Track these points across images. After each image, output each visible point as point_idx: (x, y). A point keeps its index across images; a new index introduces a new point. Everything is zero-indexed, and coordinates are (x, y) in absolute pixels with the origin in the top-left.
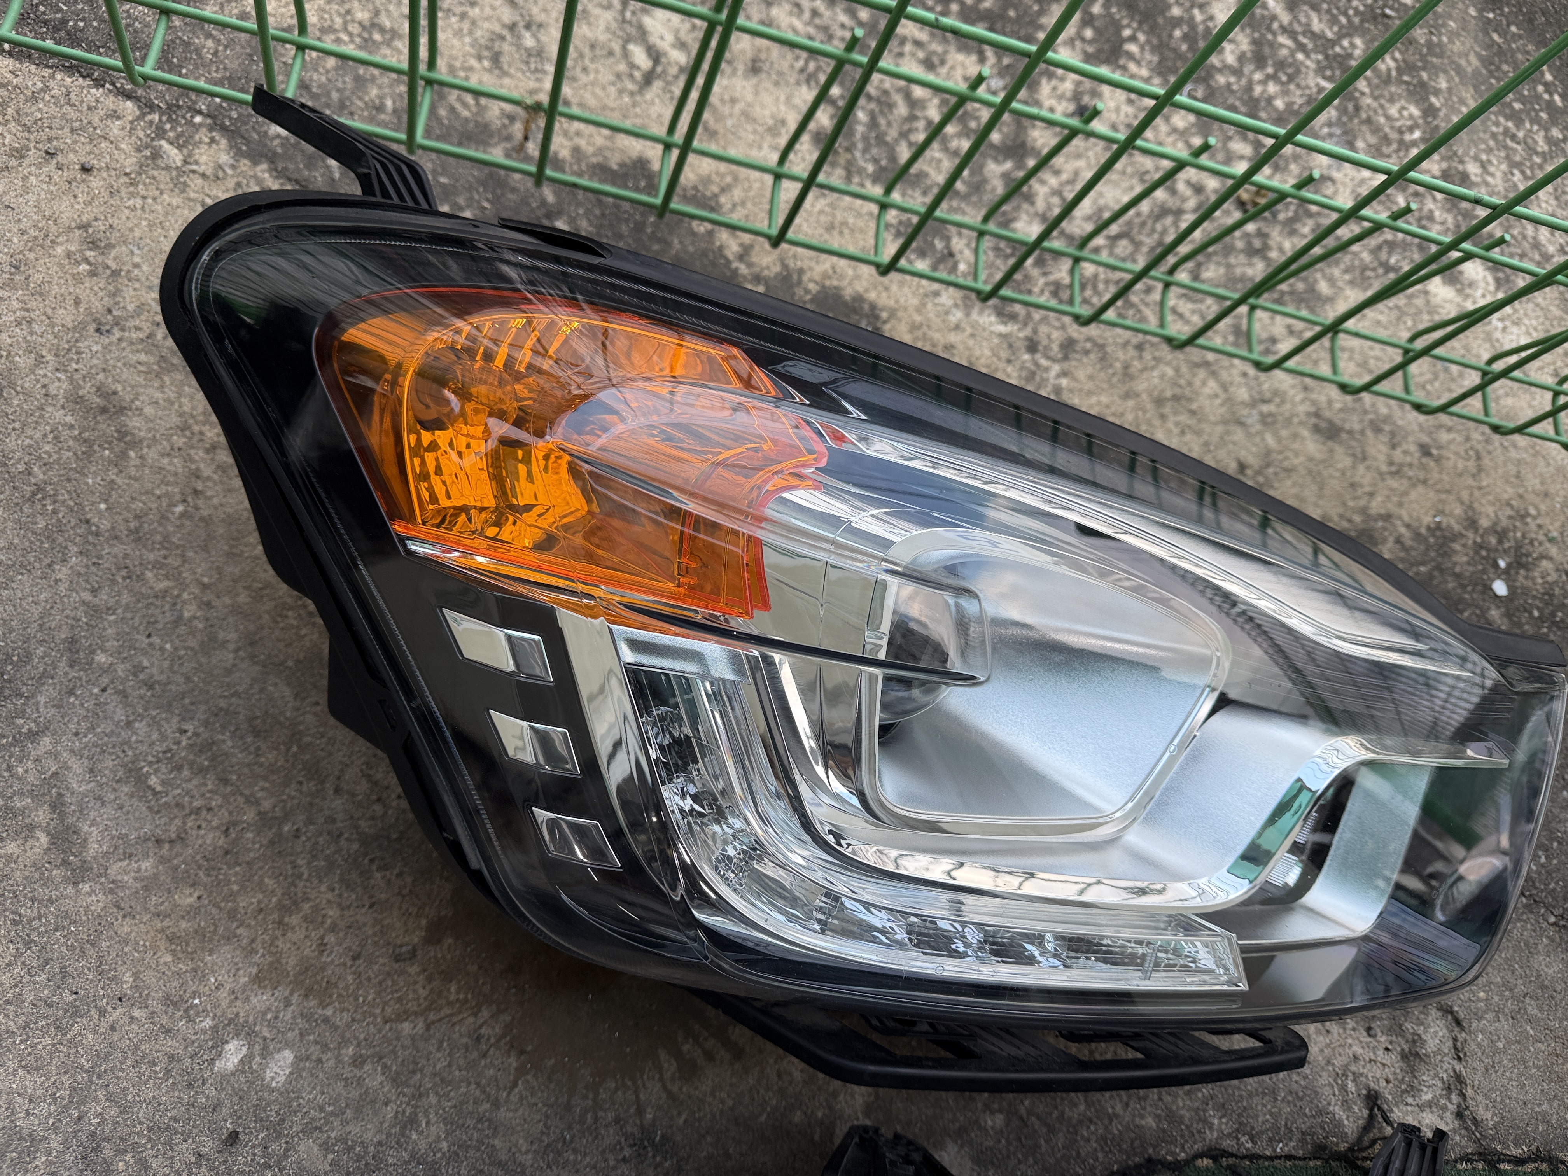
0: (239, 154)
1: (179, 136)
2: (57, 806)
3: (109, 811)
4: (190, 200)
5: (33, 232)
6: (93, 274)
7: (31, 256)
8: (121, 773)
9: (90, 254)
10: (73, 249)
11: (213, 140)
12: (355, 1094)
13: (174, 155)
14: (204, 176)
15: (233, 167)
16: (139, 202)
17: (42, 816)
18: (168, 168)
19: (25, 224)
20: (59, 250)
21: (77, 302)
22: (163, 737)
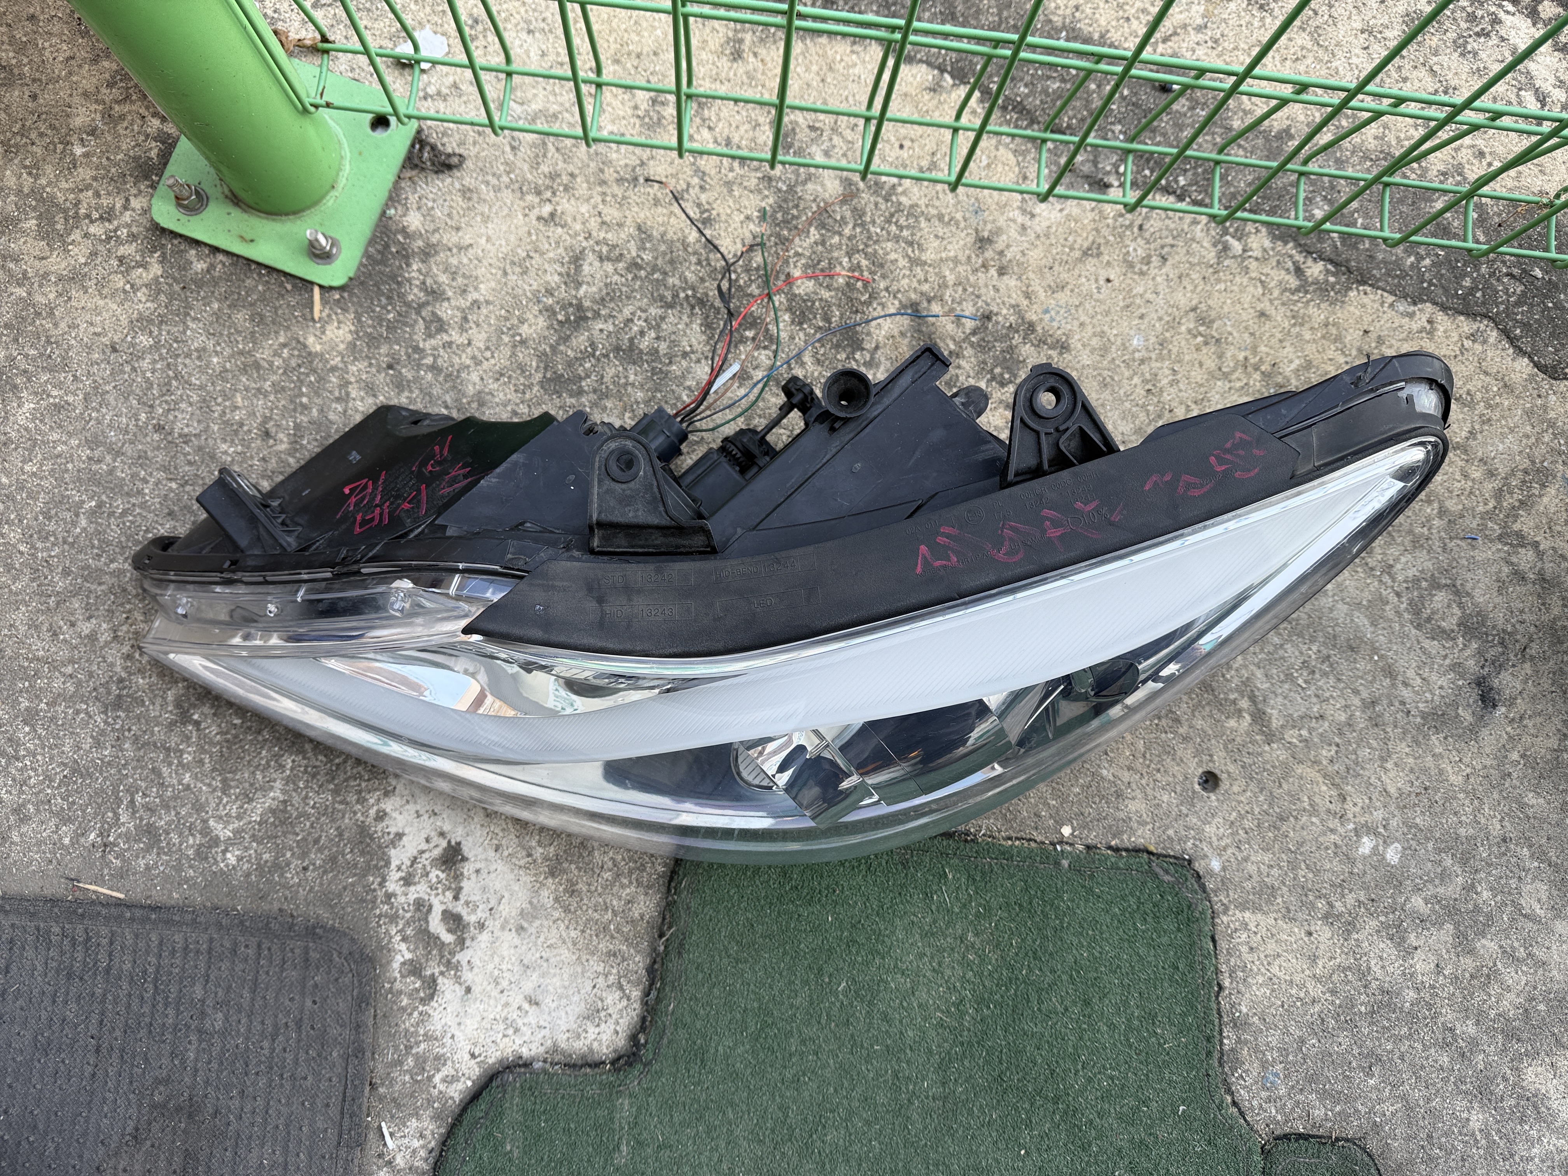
0: (1274, 238)
1: (1237, 230)
2: (1253, 699)
3: (1280, 699)
4: (1251, 279)
5: (1167, 318)
6: (1206, 343)
7: (1168, 335)
8: (1282, 677)
9: (1201, 329)
10: (1192, 326)
11: (1258, 231)
12: (1439, 870)
13: (1237, 246)
14: (1257, 259)
15: (1273, 249)
16: (1222, 286)
17: (1244, 704)
18: (1234, 257)
19: (1161, 313)
20: (1183, 329)
21: (1201, 365)
22: (1301, 653)
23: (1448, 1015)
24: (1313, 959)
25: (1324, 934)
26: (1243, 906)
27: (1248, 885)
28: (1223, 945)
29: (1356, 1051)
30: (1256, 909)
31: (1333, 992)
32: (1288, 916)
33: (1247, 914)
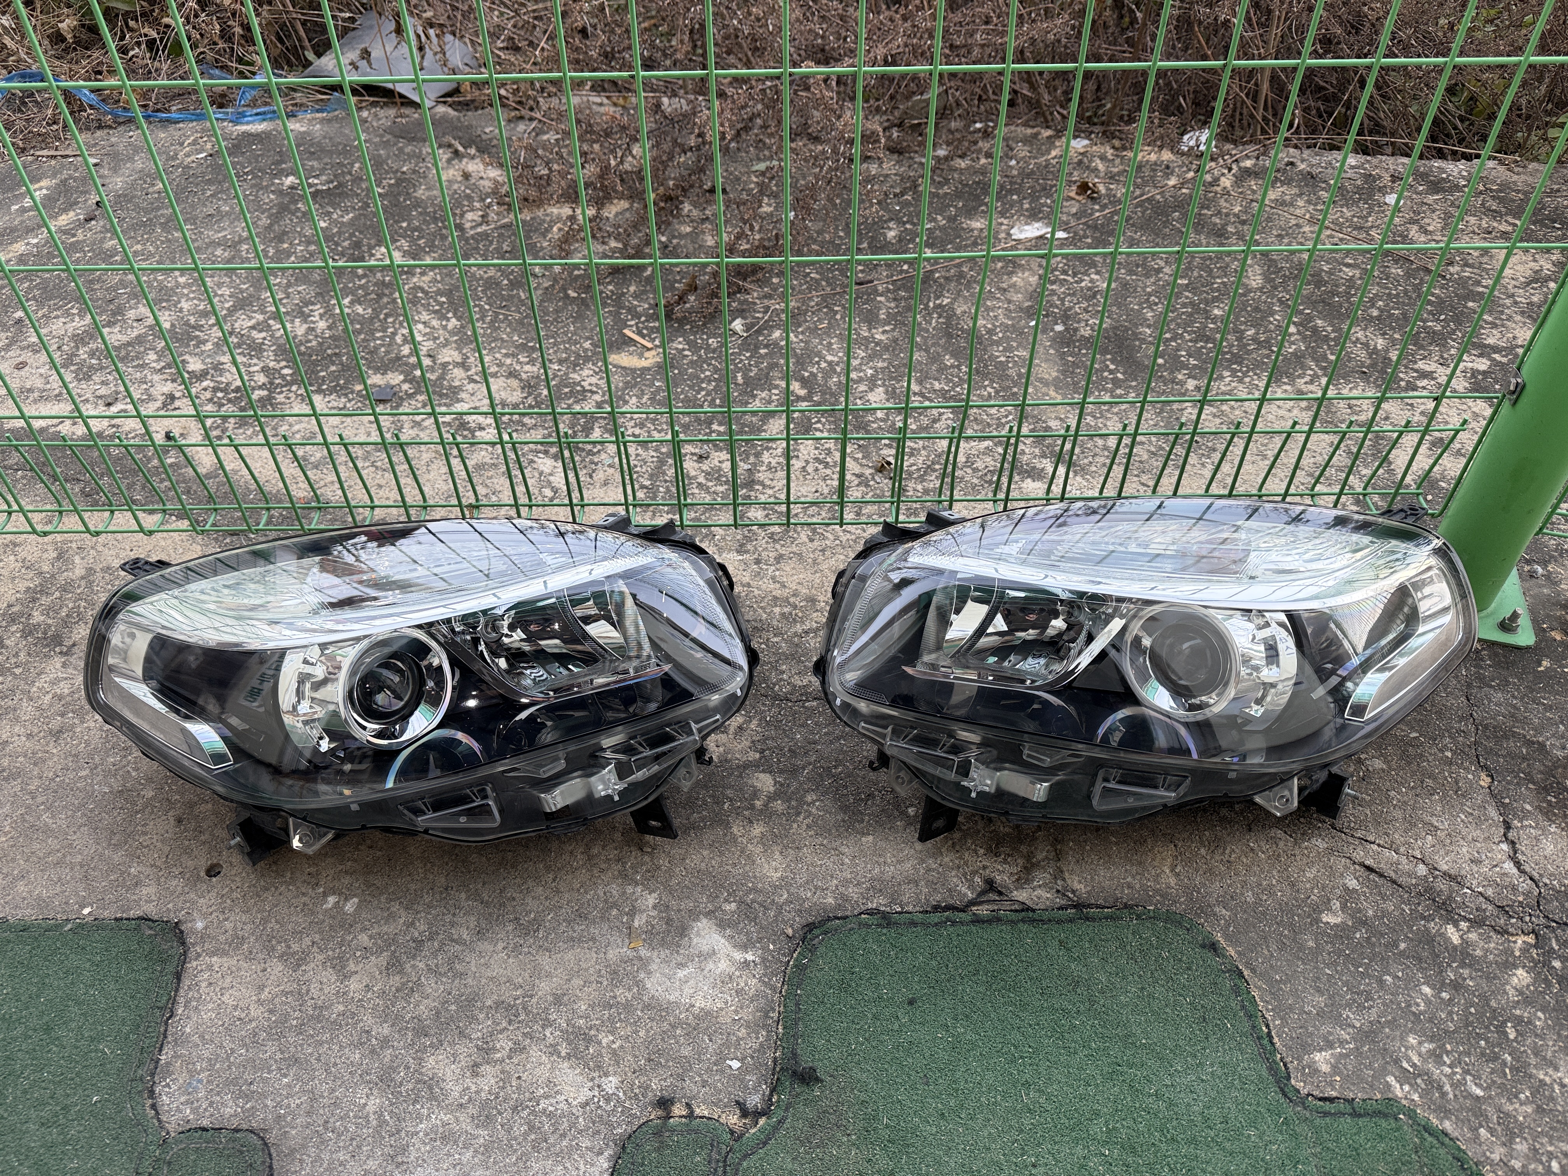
12: (386, 914)
23: (368, 1020)
24: (261, 988)
25: (276, 968)
26: (213, 954)
27: (222, 938)
28: (186, 982)
29: (279, 1056)
30: (225, 953)
31: (271, 1011)
32: (249, 957)
33: (215, 959)
